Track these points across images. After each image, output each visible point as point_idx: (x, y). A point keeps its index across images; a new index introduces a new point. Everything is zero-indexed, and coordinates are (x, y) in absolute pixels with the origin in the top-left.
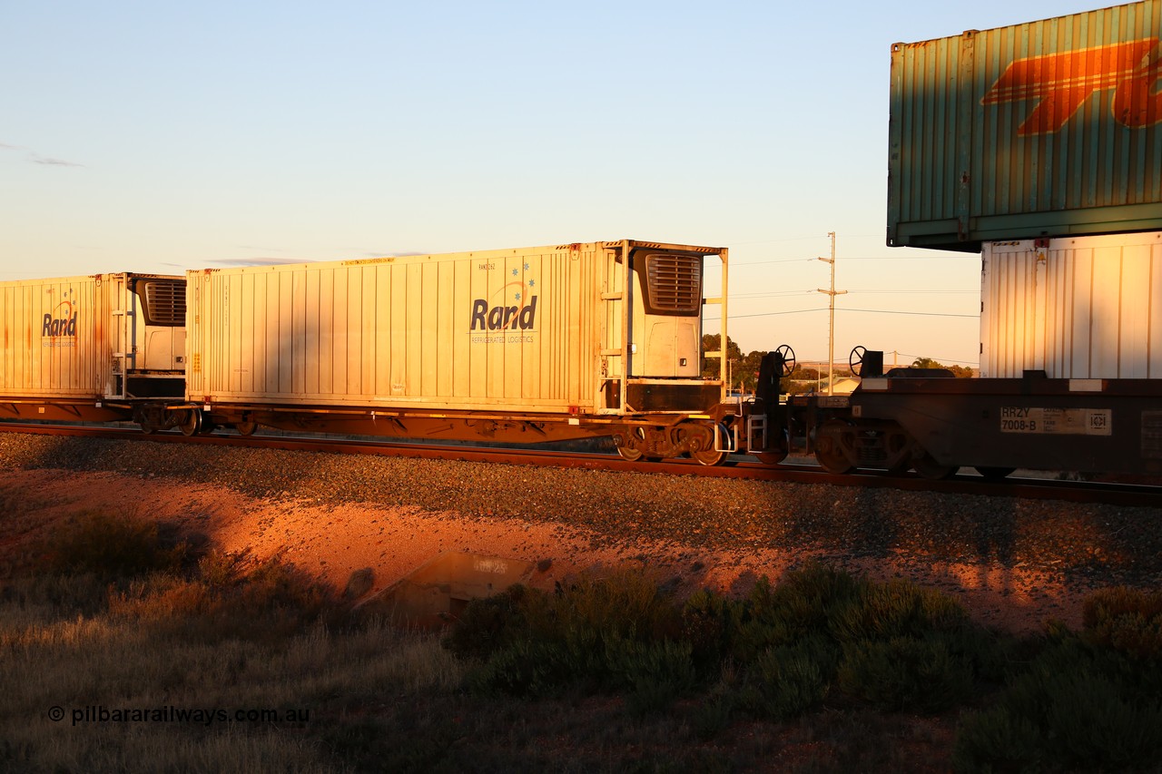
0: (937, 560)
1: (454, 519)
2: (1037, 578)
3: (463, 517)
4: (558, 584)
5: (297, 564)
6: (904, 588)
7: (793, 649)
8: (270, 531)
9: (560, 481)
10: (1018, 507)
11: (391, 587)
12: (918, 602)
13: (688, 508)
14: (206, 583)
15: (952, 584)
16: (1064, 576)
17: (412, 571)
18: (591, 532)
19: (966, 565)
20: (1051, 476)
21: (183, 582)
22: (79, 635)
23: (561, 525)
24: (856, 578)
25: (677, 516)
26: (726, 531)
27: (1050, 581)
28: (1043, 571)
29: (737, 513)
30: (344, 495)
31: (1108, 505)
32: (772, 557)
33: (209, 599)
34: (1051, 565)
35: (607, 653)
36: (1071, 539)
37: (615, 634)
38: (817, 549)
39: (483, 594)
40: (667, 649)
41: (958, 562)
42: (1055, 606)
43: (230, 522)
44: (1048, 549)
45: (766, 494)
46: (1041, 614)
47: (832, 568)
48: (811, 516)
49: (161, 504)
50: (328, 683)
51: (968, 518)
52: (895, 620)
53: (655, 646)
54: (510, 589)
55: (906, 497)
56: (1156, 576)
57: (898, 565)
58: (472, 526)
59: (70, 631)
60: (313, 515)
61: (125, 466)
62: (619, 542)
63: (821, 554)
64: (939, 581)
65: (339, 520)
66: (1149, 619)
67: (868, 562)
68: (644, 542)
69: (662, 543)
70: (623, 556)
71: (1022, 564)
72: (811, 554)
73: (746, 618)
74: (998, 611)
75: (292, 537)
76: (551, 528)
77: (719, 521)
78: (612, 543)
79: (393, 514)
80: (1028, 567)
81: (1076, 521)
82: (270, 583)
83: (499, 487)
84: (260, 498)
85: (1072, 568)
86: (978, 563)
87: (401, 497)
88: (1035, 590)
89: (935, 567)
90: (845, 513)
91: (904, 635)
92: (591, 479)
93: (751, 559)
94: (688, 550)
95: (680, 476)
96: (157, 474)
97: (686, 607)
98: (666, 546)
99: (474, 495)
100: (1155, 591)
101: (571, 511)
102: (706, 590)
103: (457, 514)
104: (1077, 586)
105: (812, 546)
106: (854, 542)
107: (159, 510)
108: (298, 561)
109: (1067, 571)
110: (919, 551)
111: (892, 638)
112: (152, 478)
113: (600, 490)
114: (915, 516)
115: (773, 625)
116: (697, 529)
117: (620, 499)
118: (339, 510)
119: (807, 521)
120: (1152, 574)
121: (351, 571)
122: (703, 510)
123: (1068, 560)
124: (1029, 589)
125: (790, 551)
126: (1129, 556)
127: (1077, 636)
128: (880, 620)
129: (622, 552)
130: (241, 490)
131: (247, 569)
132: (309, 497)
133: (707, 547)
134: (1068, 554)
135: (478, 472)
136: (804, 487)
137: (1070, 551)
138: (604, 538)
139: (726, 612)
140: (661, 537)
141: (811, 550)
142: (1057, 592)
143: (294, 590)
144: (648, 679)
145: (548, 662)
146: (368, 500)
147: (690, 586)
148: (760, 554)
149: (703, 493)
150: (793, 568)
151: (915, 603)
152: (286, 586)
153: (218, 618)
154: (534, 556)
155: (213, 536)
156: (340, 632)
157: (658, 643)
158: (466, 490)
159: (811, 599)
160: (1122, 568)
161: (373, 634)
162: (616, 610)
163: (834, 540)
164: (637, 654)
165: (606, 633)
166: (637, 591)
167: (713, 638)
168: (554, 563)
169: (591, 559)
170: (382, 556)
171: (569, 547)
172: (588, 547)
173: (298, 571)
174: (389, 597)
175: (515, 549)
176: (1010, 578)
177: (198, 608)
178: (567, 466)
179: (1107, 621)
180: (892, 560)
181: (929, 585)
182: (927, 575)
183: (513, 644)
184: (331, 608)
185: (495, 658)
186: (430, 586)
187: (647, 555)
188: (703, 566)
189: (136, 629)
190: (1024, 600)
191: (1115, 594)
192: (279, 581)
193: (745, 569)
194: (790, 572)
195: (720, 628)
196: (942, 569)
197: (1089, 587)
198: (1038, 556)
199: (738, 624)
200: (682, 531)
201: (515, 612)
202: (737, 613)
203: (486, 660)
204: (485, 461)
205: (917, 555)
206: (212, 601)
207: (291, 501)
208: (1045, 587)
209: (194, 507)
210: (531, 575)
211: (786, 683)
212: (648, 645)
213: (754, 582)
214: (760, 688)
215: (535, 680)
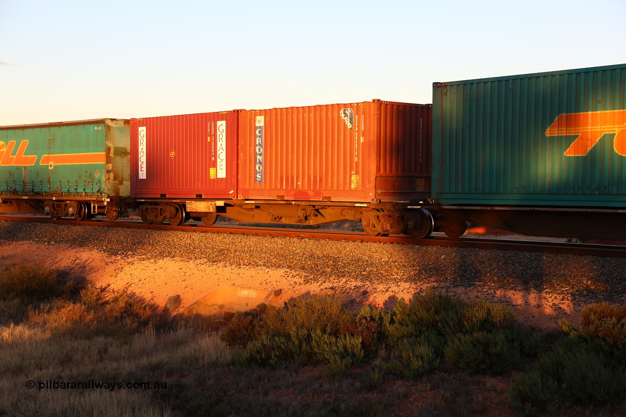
0: (499, 288)
1: (226, 267)
2: (556, 298)
3: (231, 265)
4: (286, 303)
5: (137, 293)
6: (481, 304)
7: (418, 339)
8: (121, 275)
9: (286, 245)
10: (545, 258)
11: (190, 306)
12: (489, 312)
13: (359, 260)
14: (85, 304)
15: (508, 302)
16: (571, 297)
17: (202, 296)
18: (304, 274)
19: (515, 291)
20: (563, 241)
21: (71, 304)
22: (12, 335)
23: (287, 270)
24: (454, 299)
25: (353, 265)
26: (380, 273)
27: (563, 300)
28: (559, 294)
29: (386, 263)
30: (163, 254)
31: (596, 257)
32: (407, 287)
33: (86, 313)
34: (563, 291)
35: (313, 342)
36: (574, 276)
37: (318, 332)
38: (432, 282)
39: (244, 309)
40: (348, 340)
41: (511, 289)
42: (565, 313)
43: (98, 270)
44: (562, 281)
45: (403, 251)
46: (558, 318)
47: (440, 293)
48: (428, 264)
49: (58, 259)
50: (155, 360)
51: (517, 264)
52: (476, 322)
53: (341, 338)
54: (259, 306)
55: (481, 253)
56: (622, 296)
57: (478, 291)
58: (236, 270)
59: (8, 333)
60: (146, 265)
61: (37, 238)
62: (320, 279)
63: (434, 285)
64: (501, 300)
65: (161, 268)
66: (619, 320)
67: (460, 290)
68: (334, 279)
69: (344, 280)
70: (322, 287)
71: (547, 290)
72: (429, 285)
73: (392, 322)
74: (534, 316)
75: (133, 277)
76: (281, 271)
77: (376, 267)
78: (316, 280)
79: (191, 264)
80: (550, 292)
81: (577, 266)
82: (122, 304)
83: (252, 249)
84: (115, 255)
85: (575, 292)
86: (522, 290)
87: (196, 255)
88: (554, 304)
89: (498, 292)
90: (447, 262)
91: (481, 331)
92: (304, 244)
93: (394, 288)
94: (359, 284)
95: (354, 242)
96: (56, 242)
97: (358, 316)
98: (346, 281)
99: (237, 253)
100: (622, 305)
101: (293, 262)
102: (370, 305)
103: (228, 264)
104: (578, 302)
105: (429, 281)
106: (452, 278)
107: (57, 263)
108: (137, 291)
109: (573, 294)
110: (489, 284)
111: (474, 332)
112: (53, 244)
113: (309, 250)
114: (487, 263)
115: (407, 326)
116: (364, 271)
117: (321, 255)
118: (161, 262)
119: (426, 267)
120: (620, 295)
121: (168, 297)
122: (367, 261)
123: (573, 288)
124: (551, 304)
125: (417, 284)
126: (607, 285)
127: (578, 331)
128: (468, 323)
129: (322, 285)
130: (105, 251)
131: (109, 297)
132: (143, 255)
133: (370, 282)
134: (573, 285)
135: (239, 240)
136: (424, 248)
137: (574, 283)
138: (312, 277)
139: (381, 318)
140: (343, 276)
141: (428, 283)
142: (567, 306)
143: (135, 308)
144: (337, 357)
145: (280, 347)
146: (177, 256)
147: (361, 303)
148: (399, 286)
149: (367, 251)
150: (419, 293)
151: (487, 312)
152: (130, 305)
153: (92, 324)
154: (272, 287)
155: (89, 278)
156: (162, 331)
157: (342, 336)
158: (233, 250)
159: (428, 310)
160: (603, 292)
161: (181, 332)
162: (319, 318)
163: (442, 277)
164: (330, 343)
165: (313, 331)
166: (330, 307)
167: (373, 333)
168: (283, 291)
169: (304, 289)
170: (185, 288)
171: (292, 283)
172: (302, 282)
173: (138, 297)
174: (189, 312)
175: (261, 284)
176: (540, 298)
177: (80, 319)
178: (290, 237)
179: (595, 322)
180: (474, 288)
181: (495, 302)
182: (493, 297)
183: (260, 337)
184: (156, 318)
185: (250, 345)
186: (213, 305)
187: (336, 287)
188: (367, 292)
189: (44, 331)
190: (548, 310)
191: (600, 307)
192: (126, 303)
193: (392, 294)
194: (417, 296)
195: (378, 327)
196: (502, 294)
197: (585, 303)
198: (556, 286)
199: (388, 325)
200: (355, 273)
201: (261, 320)
202: (387, 319)
203: (245, 347)
204: (244, 234)
205: (488, 286)
206: (88, 315)
207: (133, 257)
208: (560, 303)
209: (77, 261)
210: (270, 298)
211: (415, 358)
212: (337, 337)
213: (397, 302)
214: (400, 361)
215: (273, 357)
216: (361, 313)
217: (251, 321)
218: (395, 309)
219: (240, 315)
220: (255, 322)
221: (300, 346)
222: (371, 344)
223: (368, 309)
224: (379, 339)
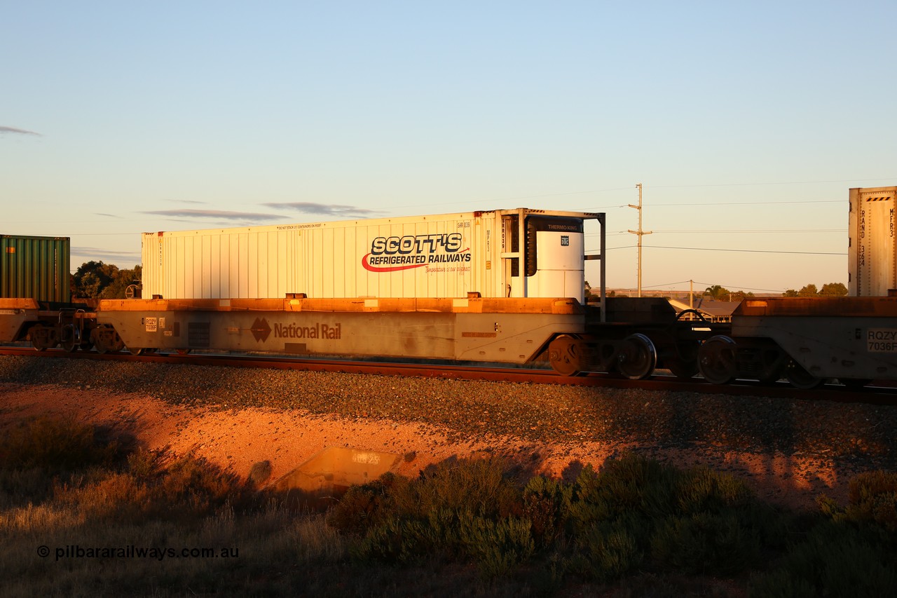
0: (729, 450)
1: (336, 420)
2: (811, 464)
3: (343, 418)
4: (421, 473)
5: (208, 458)
6: (703, 473)
7: (613, 524)
8: (186, 432)
9: (422, 388)
10: (794, 406)
11: (285, 477)
12: (714, 484)
13: (526, 409)
14: (134, 475)
15: (742, 470)
16: (833, 462)
17: (301, 463)
18: (447, 429)
19: (753, 453)
21: (115, 475)
22: (30, 519)
23: (423, 424)
24: (664, 465)
25: (517, 416)
26: (557, 428)
27: (821, 467)
28: (815, 458)
29: (566, 413)
30: (246, 402)
31: (868, 404)
32: (595, 449)
33: (136, 488)
34: (822, 454)
35: (462, 529)
36: (838, 433)
37: (469, 513)
38: (631, 441)
39: (362, 480)
40: (511, 525)
41: (745, 451)
42: (826, 486)
43: (153, 425)
44: (819, 440)
45: (590, 397)
46: (815, 494)
47: (644, 457)
48: (626, 415)
49: (96, 410)
51: (754, 415)
52: (696, 499)
53: (501, 523)
54: (383, 477)
55: (703, 399)
57: (698, 455)
58: (350, 425)
59: (23, 518)
60: (221, 418)
61: (66, 380)
62: (470, 438)
64: (732, 467)
65: (242, 422)
67: (672, 452)
68: (491, 438)
69: (505, 438)
70: (474, 449)
71: (798, 453)
72: (627, 446)
73: (575, 499)
74: (780, 491)
75: (204, 436)
76: (415, 427)
77: (551, 419)
78: (465, 439)
79: (286, 417)
80: (803, 455)
81: (841, 417)
82: (186, 474)
83: (373, 394)
84: (177, 404)
85: (839, 456)
86: (762, 452)
87: (292, 403)
88: (809, 473)
89: (728, 456)
90: (653, 412)
91: (703, 512)
92: (447, 386)
93: (578, 450)
94: (527, 444)
95: (519, 383)
96: (93, 386)
97: (526, 490)
98: (509, 440)
99: (352, 400)
101: (431, 413)
102: (542, 475)
103: (338, 416)
104: (843, 470)
105: (628, 439)
106: (661, 435)
107: (94, 415)
108: (208, 456)
109: (835, 459)
110: (714, 443)
111: (694, 514)
112: (88, 389)
113: (455, 396)
114: (711, 414)
115: (597, 504)
116: (533, 426)
117: (471, 403)
118: (242, 414)
119: (623, 419)
121: (252, 463)
122: (538, 411)
123: (835, 450)
124: (804, 473)
125: (610, 443)
126: (885, 446)
127: (844, 512)
128: (684, 500)
129: (473, 445)
130: (162, 399)
131: (168, 463)
132: (217, 403)
133: (542, 441)
134: (836, 445)
135: (355, 382)
136: (620, 392)
137: (837, 442)
138: (458, 434)
139: (559, 494)
140: (504, 433)
141: (626, 443)
142: (827, 476)
143: (205, 479)
144: (496, 550)
145: (414, 536)
146: (266, 405)
147: (529, 473)
148: (585, 447)
149: (538, 397)
150: (612, 457)
151: (712, 485)
152: (199, 476)
153: (144, 504)
154: (401, 449)
155: (140, 437)
156: (244, 513)
157: (503, 520)
158: (346, 396)
159: (627, 482)
160: (879, 456)
161: (271, 515)
162: (469, 493)
163: (646, 434)
164: (486, 530)
165: (461, 513)
166: (485, 477)
167: (548, 515)
168: (417, 455)
169: (448, 451)
170: (277, 451)
171: (430, 443)
172: (445, 442)
173: (209, 464)
174: (283, 485)
175: (386, 444)
176: (789, 465)
177: (127, 495)
178: (428, 376)
179: (869, 499)
180: (692, 450)
181: (723, 470)
182: (721, 462)
183: (386, 522)
184: (237, 494)
185: (370, 534)
186: (317, 475)
187: (493, 448)
188: (539, 456)
189: (76, 514)
190: (801, 482)
191: (875, 477)
192: (194, 472)
193: (574, 458)
194: (609, 461)
195: (554, 507)
196: (733, 457)
197: (854, 471)
198: (811, 446)
199: (569, 503)
200: (521, 428)
201: (386, 496)
202: (567, 494)
203: (363, 536)
204: (361, 373)
205: (713, 446)
206: (138, 490)
207: (203, 407)
208: (818, 471)
209: (123, 413)
210: (400, 464)
211: (608, 552)
212: (495, 522)
213: (581, 469)
214: (588, 555)
215: (404, 551)
216: (529, 486)
217: (372, 499)
218: (578, 480)
219: (355, 490)
220: (378, 500)
221: (444, 536)
222: (544, 531)
223: (539, 480)
224: (556, 524)
